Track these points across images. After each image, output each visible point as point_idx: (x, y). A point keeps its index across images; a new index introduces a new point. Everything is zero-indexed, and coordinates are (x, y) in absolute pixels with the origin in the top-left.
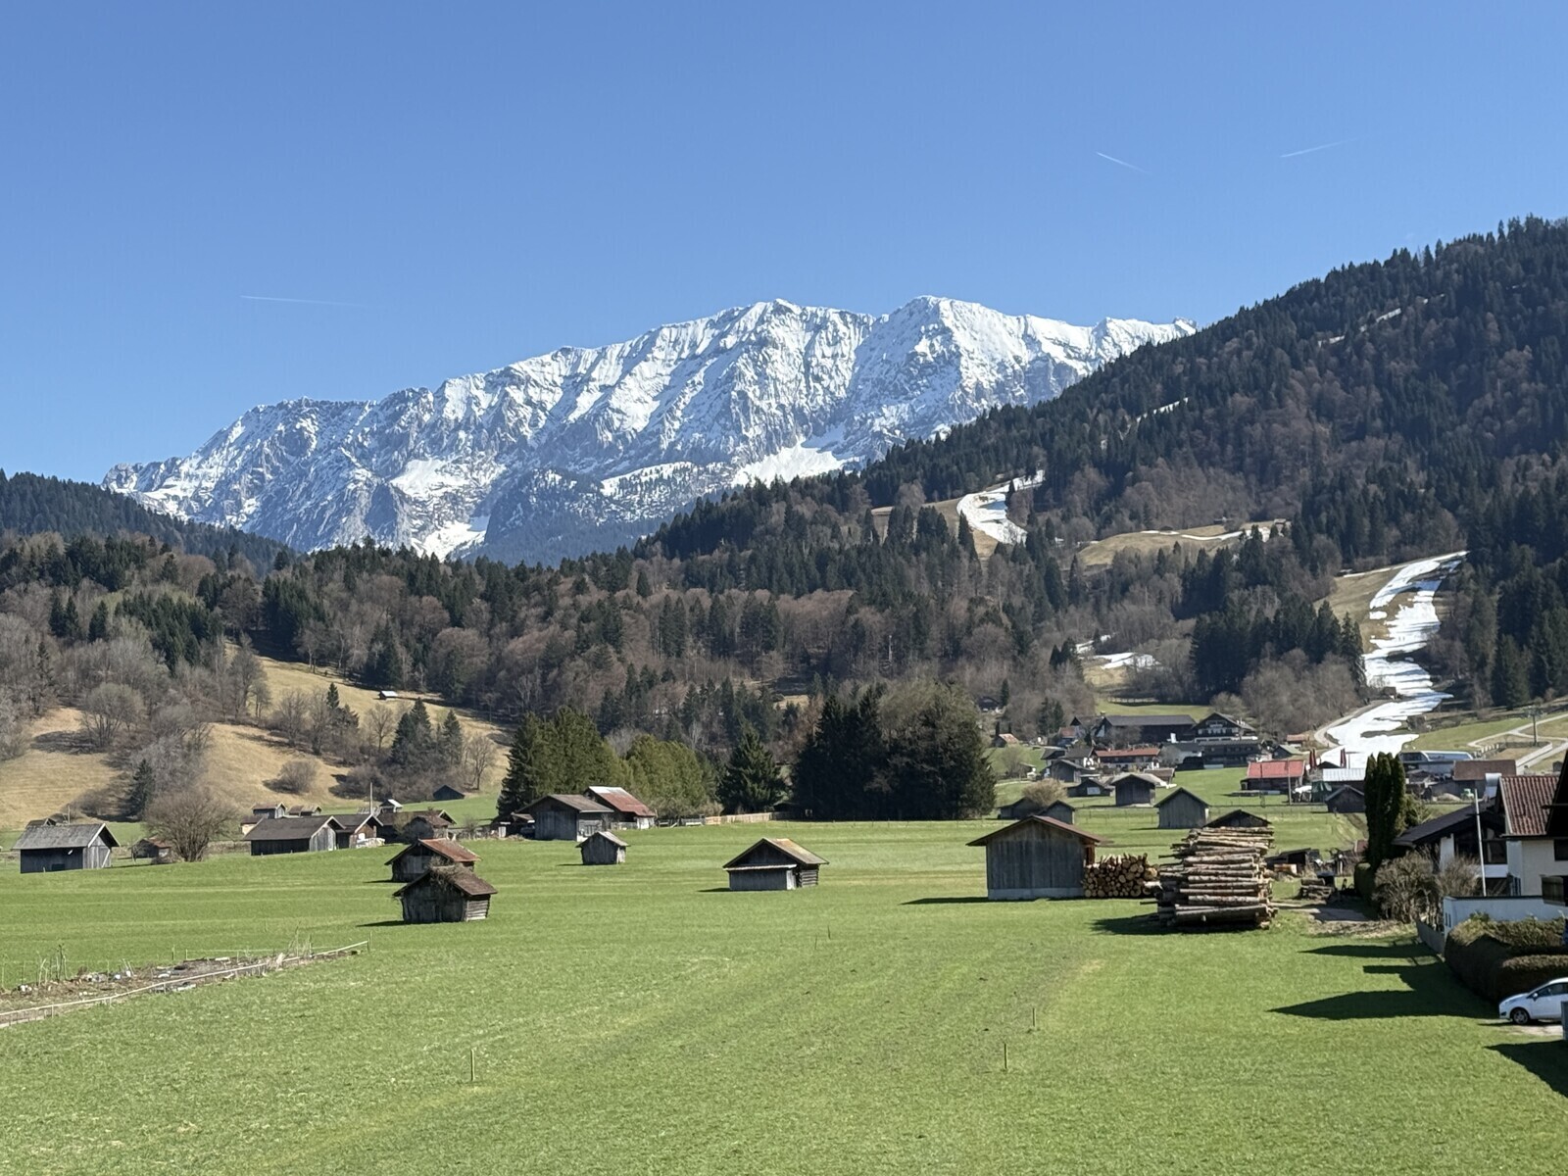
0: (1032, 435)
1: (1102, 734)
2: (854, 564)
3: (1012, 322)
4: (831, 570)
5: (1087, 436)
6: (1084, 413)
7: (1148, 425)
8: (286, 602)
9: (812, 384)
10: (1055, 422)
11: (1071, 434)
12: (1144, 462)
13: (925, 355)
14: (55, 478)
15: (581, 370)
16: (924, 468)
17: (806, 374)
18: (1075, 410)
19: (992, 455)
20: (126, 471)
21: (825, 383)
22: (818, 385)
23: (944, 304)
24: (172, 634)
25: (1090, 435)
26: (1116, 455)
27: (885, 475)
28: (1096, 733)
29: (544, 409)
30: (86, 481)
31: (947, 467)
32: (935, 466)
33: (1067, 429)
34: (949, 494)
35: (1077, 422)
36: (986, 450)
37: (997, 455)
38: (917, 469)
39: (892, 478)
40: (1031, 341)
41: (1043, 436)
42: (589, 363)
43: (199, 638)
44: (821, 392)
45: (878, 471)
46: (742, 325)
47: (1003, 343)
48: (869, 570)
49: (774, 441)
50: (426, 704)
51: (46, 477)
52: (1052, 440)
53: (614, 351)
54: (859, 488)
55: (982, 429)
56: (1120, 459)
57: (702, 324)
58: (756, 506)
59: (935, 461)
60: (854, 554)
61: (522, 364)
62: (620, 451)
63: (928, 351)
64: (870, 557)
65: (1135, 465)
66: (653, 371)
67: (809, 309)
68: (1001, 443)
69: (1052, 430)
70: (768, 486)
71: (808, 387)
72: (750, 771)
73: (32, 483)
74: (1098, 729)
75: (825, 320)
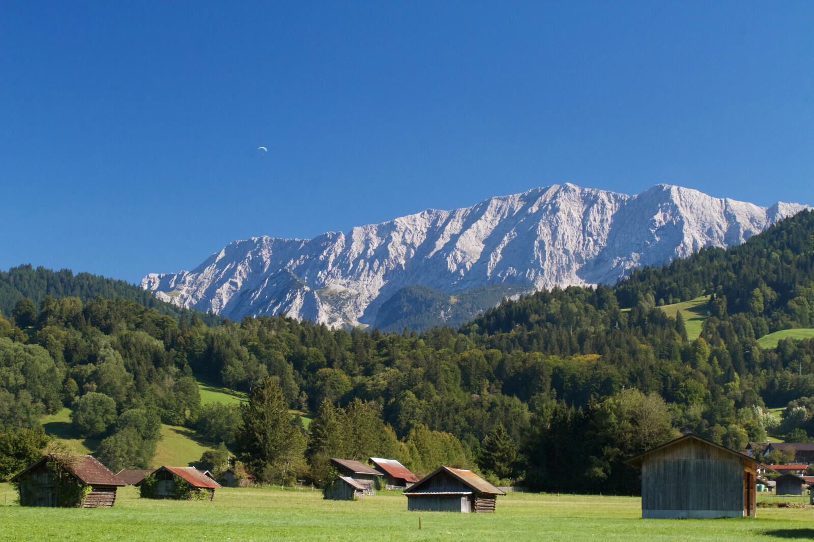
0: (727, 265)
1: (767, 454)
2: (603, 340)
3: (716, 201)
4: (588, 344)
5: (763, 266)
6: (762, 252)
7: (805, 260)
8: (218, 347)
9: (587, 238)
10: (743, 258)
11: (753, 265)
12: (801, 283)
13: (660, 222)
14: (102, 277)
15: (439, 224)
16: (654, 284)
17: (584, 231)
18: (756, 250)
19: (700, 277)
20: (154, 278)
21: (595, 238)
22: (590, 238)
23: (674, 189)
24: (139, 364)
25: (765, 266)
26: (783, 278)
27: (628, 288)
28: (764, 454)
29: (414, 248)
30: (121, 279)
31: (670, 284)
32: (662, 283)
33: (750, 263)
34: (671, 301)
35: (757, 258)
36: (696, 274)
37: (703, 277)
38: (650, 284)
39: (633, 289)
40: (729, 216)
41: (734, 266)
42: (444, 220)
43: (156, 367)
44: (592, 243)
45: (624, 285)
46: (543, 198)
47: (711, 216)
48: (613, 345)
49: (561, 273)
50: (302, 418)
51: (97, 276)
52: (741, 267)
53: (461, 212)
54: (611, 294)
55: (694, 261)
56: (785, 281)
57: (517, 196)
58: (541, 303)
59: (662, 280)
60: (603, 334)
61: (402, 219)
62: (461, 276)
63: (662, 219)
64: (614, 335)
65: (795, 285)
66: (485, 225)
67: (586, 190)
68: (706, 269)
69: (740, 263)
70: (550, 291)
71: (584, 240)
72: (499, 454)
73: (88, 279)
74: (765, 452)
75: (596, 198)
